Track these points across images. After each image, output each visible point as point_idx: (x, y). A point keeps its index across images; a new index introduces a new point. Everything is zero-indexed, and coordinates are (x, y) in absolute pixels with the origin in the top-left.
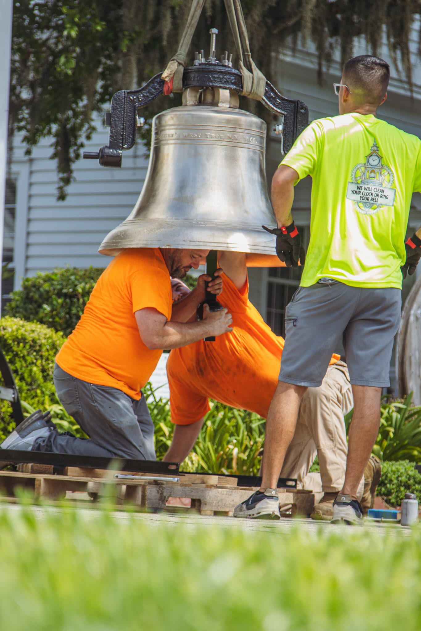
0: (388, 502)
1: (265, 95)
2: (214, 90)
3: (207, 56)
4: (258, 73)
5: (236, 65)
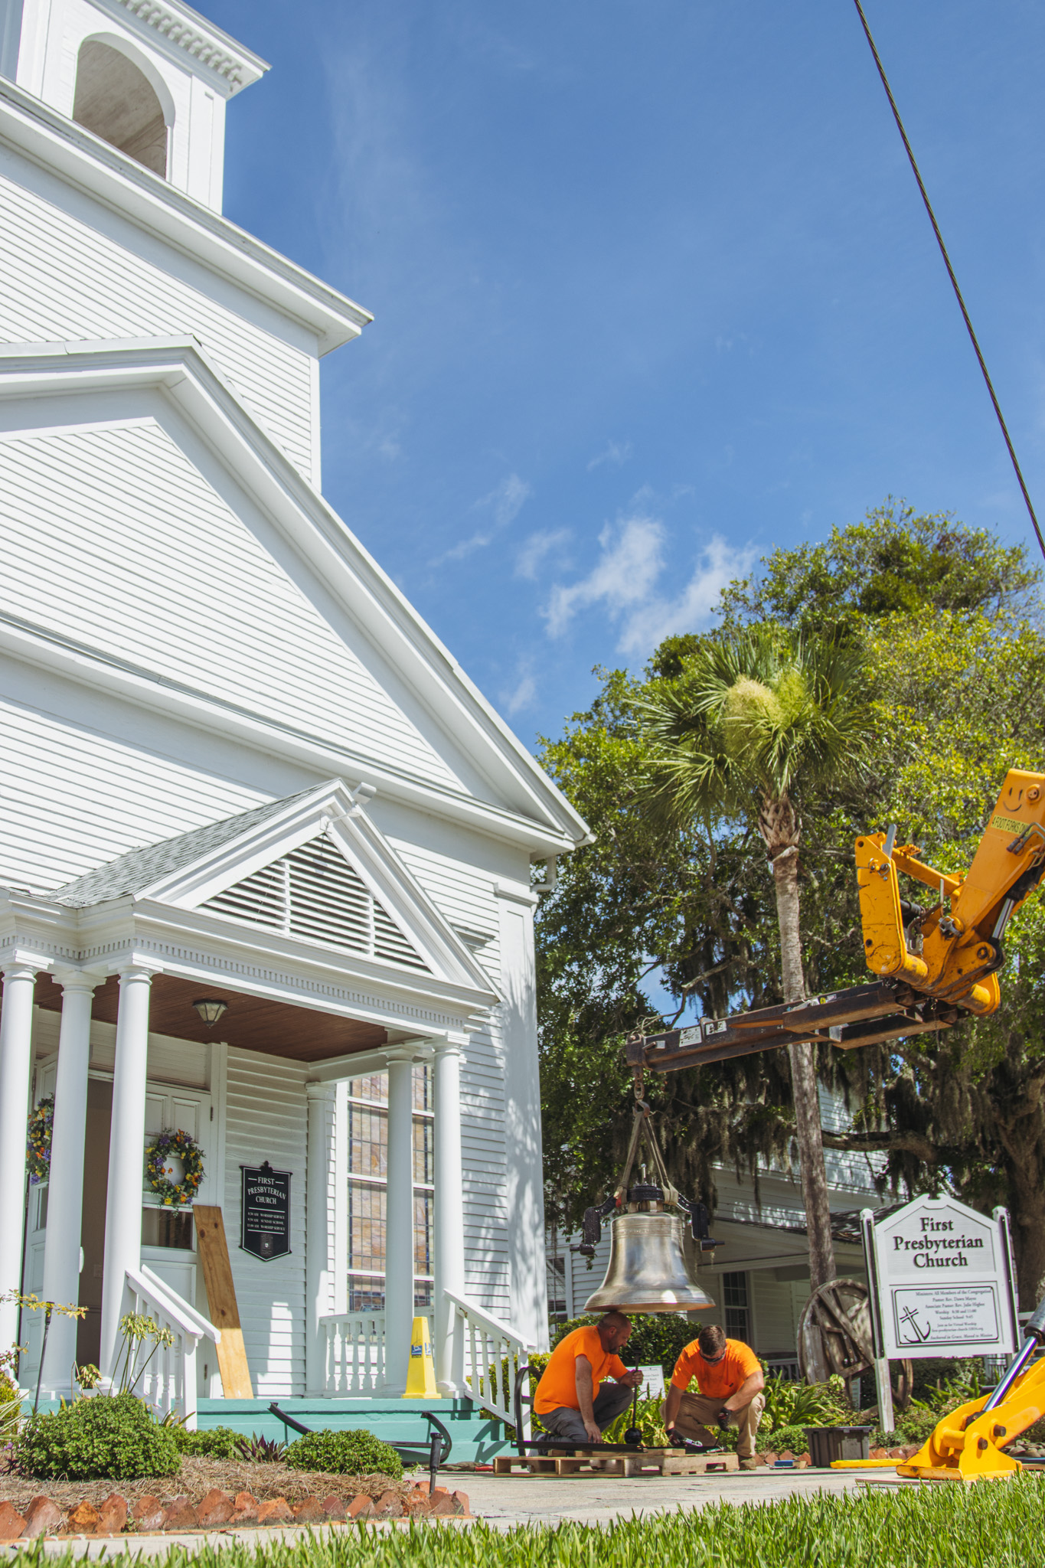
0: (793, 1452)
1: (680, 1201)
2: (647, 1202)
3: (640, 1181)
4: (673, 1189)
5: (659, 1185)
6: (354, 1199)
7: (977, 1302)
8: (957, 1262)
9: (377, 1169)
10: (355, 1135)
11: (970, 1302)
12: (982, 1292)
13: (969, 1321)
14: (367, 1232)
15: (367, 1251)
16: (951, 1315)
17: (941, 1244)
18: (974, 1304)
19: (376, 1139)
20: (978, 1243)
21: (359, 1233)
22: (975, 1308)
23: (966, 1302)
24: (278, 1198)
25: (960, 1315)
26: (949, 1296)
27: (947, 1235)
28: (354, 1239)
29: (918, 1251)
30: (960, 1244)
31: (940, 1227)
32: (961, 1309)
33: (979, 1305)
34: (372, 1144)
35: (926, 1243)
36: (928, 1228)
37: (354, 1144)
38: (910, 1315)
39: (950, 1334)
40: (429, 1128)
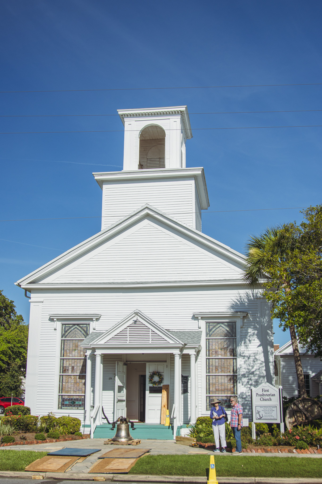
6: (210, 379)
7: (273, 410)
8: (269, 400)
9: (217, 372)
10: (210, 365)
11: (271, 410)
12: (274, 408)
13: (271, 414)
14: (214, 386)
15: (214, 390)
16: (267, 413)
17: (266, 395)
18: (272, 410)
19: (217, 365)
20: (274, 395)
21: (212, 386)
22: (272, 411)
23: (270, 410)
24: (185, 382)
25: (269, 413)
26: (267, 408)
27: (268, 393)
28: (210, 388)
29: (261, 397)
30: (270, 395)
31: (266, 391)
32: (269, 411)
33: (273, 411)
34: (216, 366)
35: (263, 395)
36: (263, 391)
37: (210, 367)
38: (259, 412)
39: (267, 417)
40: (235, 360)
